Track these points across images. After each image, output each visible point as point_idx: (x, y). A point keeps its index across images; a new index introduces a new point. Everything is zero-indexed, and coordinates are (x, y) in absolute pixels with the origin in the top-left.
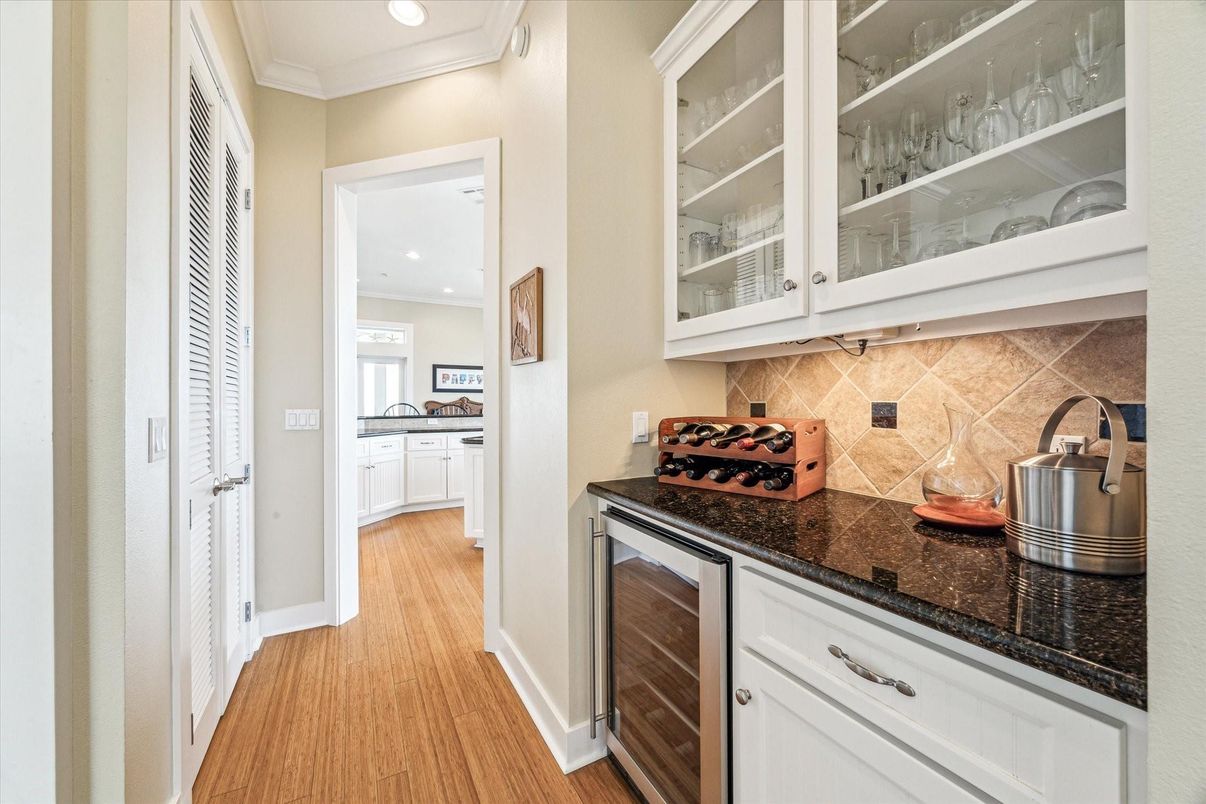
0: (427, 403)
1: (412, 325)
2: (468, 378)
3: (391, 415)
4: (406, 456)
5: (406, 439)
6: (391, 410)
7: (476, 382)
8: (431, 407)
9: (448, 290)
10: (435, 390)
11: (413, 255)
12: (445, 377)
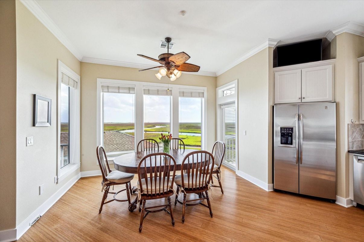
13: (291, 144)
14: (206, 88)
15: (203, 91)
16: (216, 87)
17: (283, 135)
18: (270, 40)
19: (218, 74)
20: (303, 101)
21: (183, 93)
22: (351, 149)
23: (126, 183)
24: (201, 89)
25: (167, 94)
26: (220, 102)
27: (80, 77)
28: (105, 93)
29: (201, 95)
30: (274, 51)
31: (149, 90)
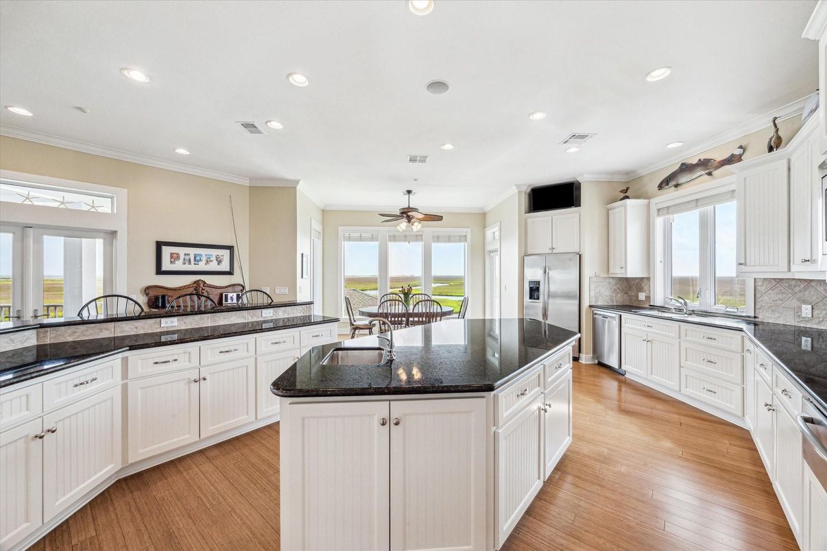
0: (149, 288)
1: (126, 190)
2: (204, 259)
3: (92, 318)
4: (125, 388)
5: (125, 360)
6: (92, 306)
7: (215, 262)
8: (152, 293)
9: (182, 151)
10: (159, 271)
11: (137, 75)
12: (174, 257)
13: (538, 299)
14: (469, 230)
15: (465, 234)
16: (484, 227)
17: (531, 289)
18: (518, 186)
19: (487, 209)
20: (554, 251)
21: (438, 237)
22: (593, 304)
23: (369, 329)
24: (462, 231)
25: (417, 240)
26: (489, 248)
27: (322, 227)
28: (346, 242)
29: (463, 238)
30: (529, 195)
31: (395, 236)
